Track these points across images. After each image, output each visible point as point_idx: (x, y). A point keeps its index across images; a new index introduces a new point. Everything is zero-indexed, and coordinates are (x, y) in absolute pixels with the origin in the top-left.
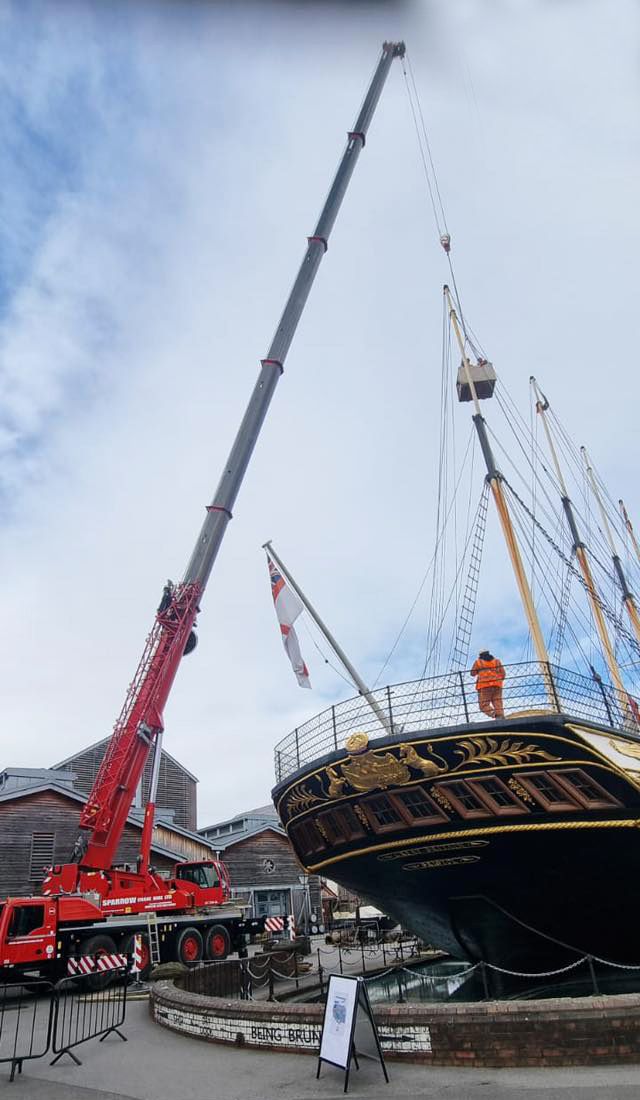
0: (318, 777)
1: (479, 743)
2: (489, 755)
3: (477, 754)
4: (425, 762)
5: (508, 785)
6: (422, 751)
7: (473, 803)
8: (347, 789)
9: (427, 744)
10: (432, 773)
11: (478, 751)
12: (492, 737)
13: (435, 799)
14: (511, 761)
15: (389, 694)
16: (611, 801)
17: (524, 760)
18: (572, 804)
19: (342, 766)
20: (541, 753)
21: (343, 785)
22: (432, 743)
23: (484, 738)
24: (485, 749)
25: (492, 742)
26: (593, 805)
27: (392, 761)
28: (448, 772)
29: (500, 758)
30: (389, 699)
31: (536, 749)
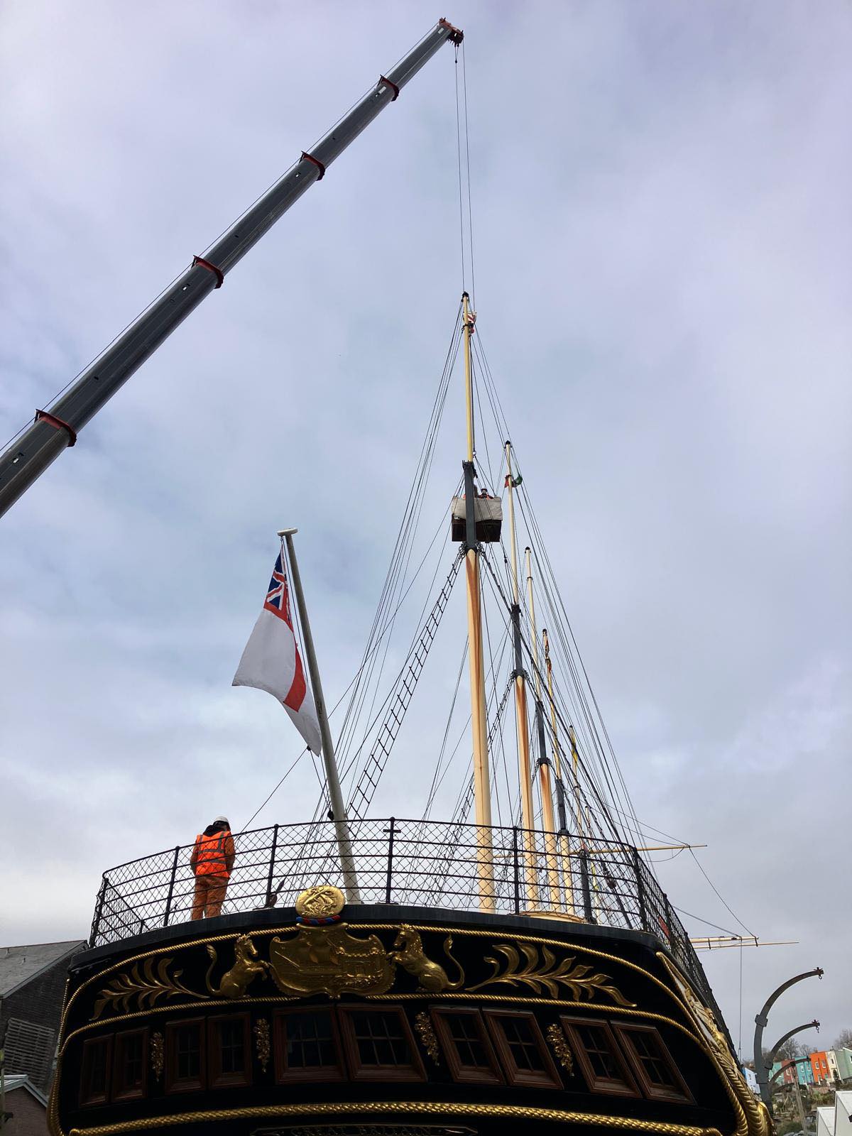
0: (211, 949)
1: (528, 951)
2: (537, 977)
3: (517, 972)
4: (432, 965)
5: (546, 1033)
6: (433, 946)
7: (477, 1054)
8: (260, 984)
9: (447, 934)
10: (432, 985)
11: (522, 965)
12: (550, 947)
13: (418, 1035)
14: (565, 992)
15: (392, 831)
16: (680, 1091)
17: (584, 996)
18: (629, 1085)
19: (277, 940)
20: (610, 990)
21: (258, 974)
22: (454, 936)
23: (538, 946)
24: (534, 965)
25: (549, 956)
26: (656, 1093)
27: (375, 951)
28: (460, 990)
29: (550, 984)
30: (391, 840)
31: (607, 983)
